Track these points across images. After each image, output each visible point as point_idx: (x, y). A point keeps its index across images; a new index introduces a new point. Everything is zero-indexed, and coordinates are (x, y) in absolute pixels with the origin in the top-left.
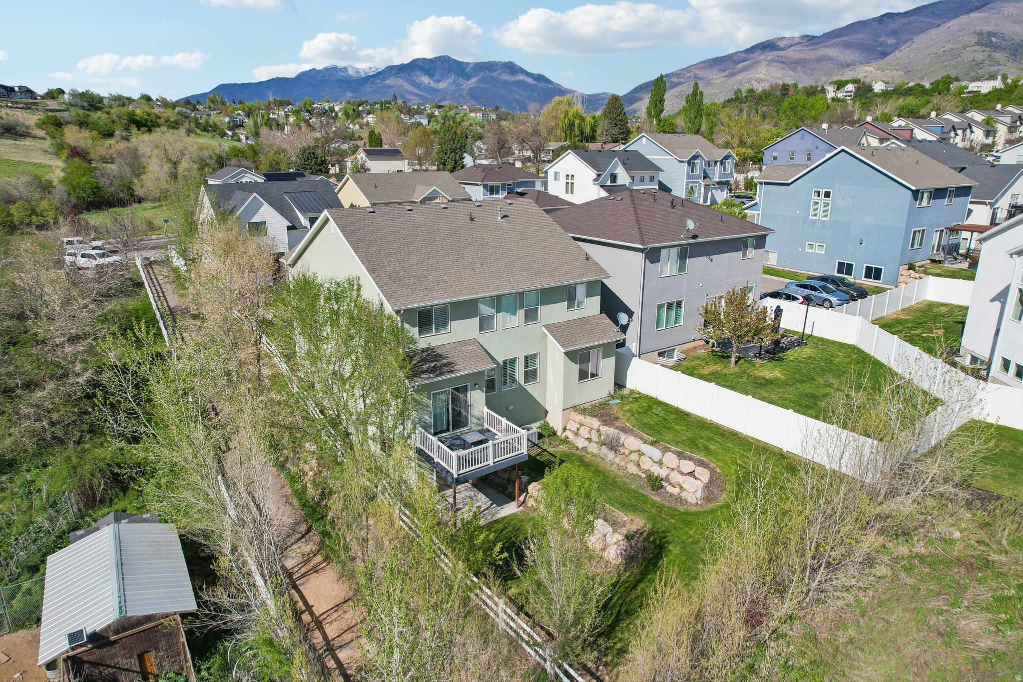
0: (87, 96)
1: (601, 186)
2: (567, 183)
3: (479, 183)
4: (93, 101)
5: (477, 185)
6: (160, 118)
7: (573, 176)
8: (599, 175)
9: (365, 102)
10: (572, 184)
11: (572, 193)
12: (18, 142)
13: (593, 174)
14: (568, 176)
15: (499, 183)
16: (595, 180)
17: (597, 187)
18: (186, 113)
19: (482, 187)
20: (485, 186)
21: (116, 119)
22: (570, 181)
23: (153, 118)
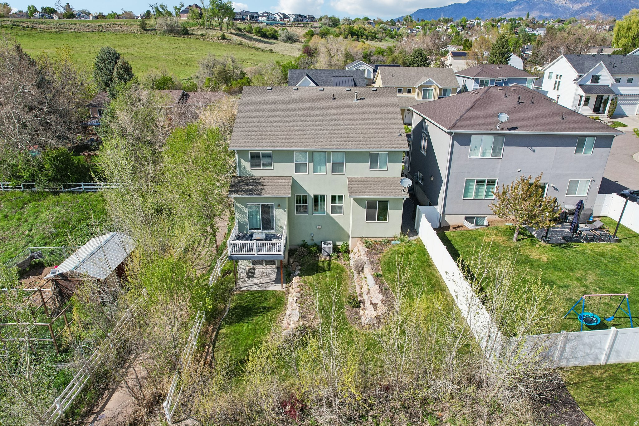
0: (332, 19)
1: (580, 85)
2: (556, 81)
3: (472, 78)
4: (335, 21)
5: (470, 78)
6: (366, 30)
7: (561, 76)
8: (580, 76)
9: (503, 19)
10: (559, 82)
11: (558, 90)
12: (292, 45)
13: (575, 74)
14: (557, 75)
15: (489, 79)
16: (576, 80)
17: (576, 85)
18: (386, 27)
19: (474, 81)
20: (476, 80)
21: (343, 32)
22: (558, 80)
23: (362, 30)
